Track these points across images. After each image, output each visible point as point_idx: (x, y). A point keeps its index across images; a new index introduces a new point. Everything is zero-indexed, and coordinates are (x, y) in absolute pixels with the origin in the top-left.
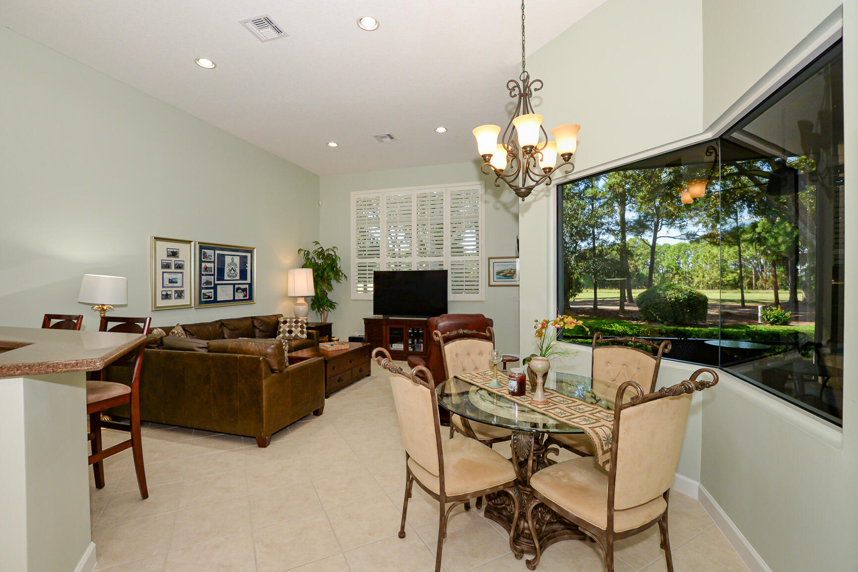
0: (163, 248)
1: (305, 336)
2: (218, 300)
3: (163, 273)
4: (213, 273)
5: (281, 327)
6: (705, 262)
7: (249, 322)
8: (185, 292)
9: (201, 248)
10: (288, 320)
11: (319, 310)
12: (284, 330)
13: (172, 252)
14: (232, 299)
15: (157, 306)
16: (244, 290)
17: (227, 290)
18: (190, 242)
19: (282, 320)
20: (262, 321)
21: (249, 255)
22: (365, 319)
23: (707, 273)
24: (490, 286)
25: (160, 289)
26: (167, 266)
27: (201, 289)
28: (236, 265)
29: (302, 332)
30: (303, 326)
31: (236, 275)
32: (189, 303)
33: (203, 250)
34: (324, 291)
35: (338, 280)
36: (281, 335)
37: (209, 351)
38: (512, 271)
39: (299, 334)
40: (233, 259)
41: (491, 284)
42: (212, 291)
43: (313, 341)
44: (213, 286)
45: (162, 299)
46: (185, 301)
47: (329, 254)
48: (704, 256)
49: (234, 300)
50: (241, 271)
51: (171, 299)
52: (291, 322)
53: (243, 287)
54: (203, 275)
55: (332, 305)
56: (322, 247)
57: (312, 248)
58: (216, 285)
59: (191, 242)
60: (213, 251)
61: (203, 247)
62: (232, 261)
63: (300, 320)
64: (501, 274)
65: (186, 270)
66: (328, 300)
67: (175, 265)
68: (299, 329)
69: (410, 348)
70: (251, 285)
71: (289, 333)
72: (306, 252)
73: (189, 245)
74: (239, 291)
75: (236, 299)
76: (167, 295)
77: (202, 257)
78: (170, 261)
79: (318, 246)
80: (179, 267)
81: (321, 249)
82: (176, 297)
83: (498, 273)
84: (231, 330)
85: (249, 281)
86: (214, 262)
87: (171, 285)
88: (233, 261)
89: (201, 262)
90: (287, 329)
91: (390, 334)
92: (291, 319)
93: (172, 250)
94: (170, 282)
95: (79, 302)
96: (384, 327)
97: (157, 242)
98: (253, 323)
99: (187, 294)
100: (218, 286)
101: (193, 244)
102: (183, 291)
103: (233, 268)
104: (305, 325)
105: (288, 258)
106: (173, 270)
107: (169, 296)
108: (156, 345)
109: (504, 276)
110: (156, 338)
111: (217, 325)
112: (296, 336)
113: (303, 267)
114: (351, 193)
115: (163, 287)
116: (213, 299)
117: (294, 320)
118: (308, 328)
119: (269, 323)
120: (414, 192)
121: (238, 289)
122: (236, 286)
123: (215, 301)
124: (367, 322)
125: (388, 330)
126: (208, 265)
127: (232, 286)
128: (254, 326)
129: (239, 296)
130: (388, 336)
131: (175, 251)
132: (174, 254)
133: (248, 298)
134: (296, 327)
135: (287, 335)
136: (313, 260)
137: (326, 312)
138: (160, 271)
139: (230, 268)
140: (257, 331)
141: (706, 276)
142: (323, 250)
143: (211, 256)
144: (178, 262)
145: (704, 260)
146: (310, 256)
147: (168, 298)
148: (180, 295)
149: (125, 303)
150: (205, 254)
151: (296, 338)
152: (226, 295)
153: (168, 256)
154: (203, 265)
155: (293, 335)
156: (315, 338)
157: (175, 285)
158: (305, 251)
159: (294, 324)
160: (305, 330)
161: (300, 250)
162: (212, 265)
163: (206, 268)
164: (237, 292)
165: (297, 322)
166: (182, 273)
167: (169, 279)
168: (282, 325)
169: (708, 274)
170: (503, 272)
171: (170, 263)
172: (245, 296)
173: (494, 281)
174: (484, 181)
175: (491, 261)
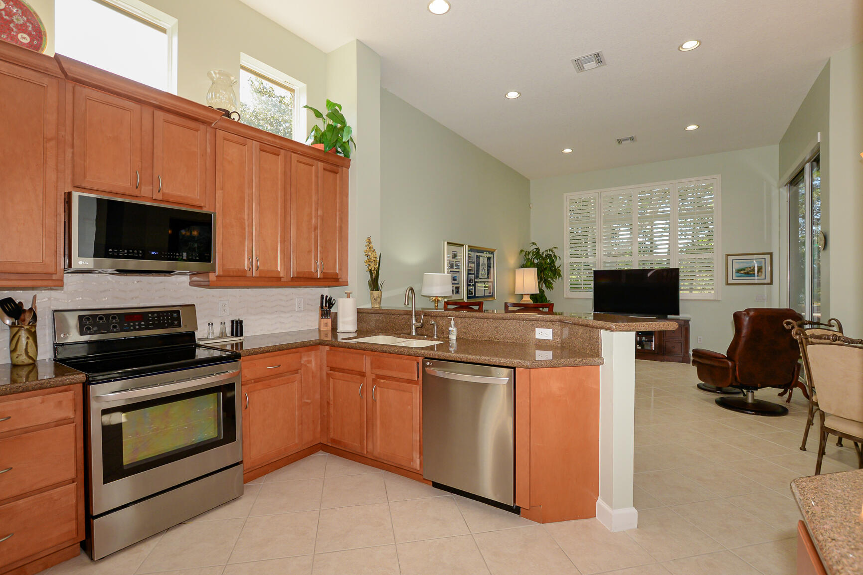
0: (450, 251)
3: (450, 272)
4: (474, 272)
8: (460, 288)
9: (469, 250)
14: (483, 295)
16: (489, 287)
21: (492, 256)
24: (728, 284)
26: (452, 266)
27: (468, 286)
28: (485, 265)
31: (485, 274)
32: (463, 298)
33: (470, 252)
34: (541, 289)
40: (484, 259)
41: (729, 282)
42: (473, 287)
47: (548, 254)
50: (488, 270)
53: (489, 284)
54: (470, 274)
56: (539, 248)
57: (531, 249)
58: (475, 283)
59: (463, 245)
60: (474, 253)
61: (471, 249)
62: (483, 262)
64: (742, 272)
65: (461, 269)
67: (456, 265)
70: (493, 283)
73: (462, 248)
74: (487, 288)
75: (485, 295)
77: (469, 259)
78: (453, 262)
79: (535, 247)
80: (458, 267)
81: (539, 250)
82: (456, 292)
83: (738, 271)
85: (492, 280)
86: (475, 263)
89: (468, 262)
93: (454, 253)
94: (453, 280)
95: (422, 295)
97: (448, 246)
101: (465, 247)
106: (455, 269)
109: (745, 273)
113: (522, 268)
114: (565, 195)
116: (474, 295)
120: (635, 190)
122: (485, 284)
129: (487, 292)
131: (456, 253)
132: (455, 256)
133: (491, 295)
136: (533, 260)
139: (482, 267)
143: (474, 257)
144: (457, 263)
150: (470, 255)
152: (480, 291)
153: (453, 258)
154: (470, 265)
158: (526, 252)
161: (522, 251)
162: (474, 265)
163: (471, 268)
164: (485, 289)
166: (459, 272)
167: (453, 277)
170: (744, 270)
171: (453, 264)
172: (490, 293)
173: (733, 279)
174: (720, 175)
175: (730, 258)
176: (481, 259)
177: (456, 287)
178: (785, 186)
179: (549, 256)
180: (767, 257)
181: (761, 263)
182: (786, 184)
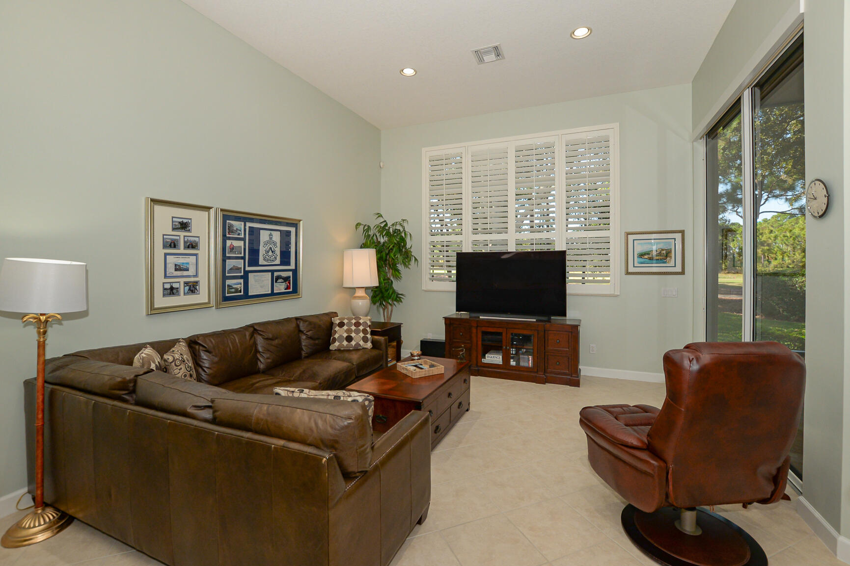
0: (165, 217)
1: (369, 345)
2: (250, 294)
3: (166, 255)
4: (242, 255)
5: (336, 332)
6: (785, 243)
7: (293, 325)
8: (201, 283)
9: (225, 218)
10: (346, 321)
11: (381, 304)
12: (341, 336)
13: (180, 223)
14: (270, 292)
15: (156, 306)
16: (286, 279)
17: (263, 279)
18: (208, 209)
19: (338, 322)
20: (310, 323)
21: (293, 230)
22: (446, 319)
23: (787, 255)
24: (628, 273)
25: (159, 281)
26: (173, 244)
27: (225, 278)
28: (275, 244)
29: (365, 340)
30: (367, 330)
31: (276, 258)
32: (207, 301)
33: (228, 221)
34: (389, 279)
35: (406, 265)
36: (337, 344)
37: (214, 421)
38: (664, 252)
39: (362, 343)
40: (271, 235)
41: (629, 271)
42: (242, 281)
43: (381, 352)
44: (242, 274)
45: (164, 295)
46: (202, 297)
47: (396, 229)
48: (784, 236)
49: (273, 294)
50: (282, 253)
51: (179, 295)
52: (349, 324)
53: (284, 274)
54: (230, 258)
55: (398, 298)
56: (385, 221)
57: (373, 222)
58: (246, 273)
59: (210, 208)
60: (243, 223)
61: (228, 216)
62: (269, 238)
63: (361, 321)
64: (646, 257)
65: (202, 251)
66: (394, 291)
67: (185, 242)
68: (362, 335)
69: (512, 360)
70: (295, 272)
71: (347, 341)
72: (366, 228)
73: (207, 213)
74: (280, 280)
75: (275, 292)
76: (172, 288)
77: (227, 233)
78: (178, 238)
79: (381, 220)
80: (192, 245)
81: (385, 223)
82: (186, 291)
83: (641, 255)
84: (267, 339)
85: (292, 267)
86: (244, 239)
87: (179, 273)
88: (271, 238)
89: (225, 238)
90: (345, 335)
91: (482, 341)
92: (350, 319)
93: (180, 220)
94: (176, 270)
96: (474, 330)
97: (155, 206)
98: (298, 326)
99: (203, 288)
100: (249, 274)
101: (212, 211)
102: (197, 283)
103: (271, 248)
104: (368, 329)
105: (343, 235)
106: (182, 250)
107: (175, 291)
108: (126, 392)
109: (650, 259)
110: (124, 378)
111: (248, 334)
112: (358, 344)
113: (361, 247)
114: (423, 149)
115: (166, 276)
116: (242, 293)
117: (354, 321)
118: (373, 333)
119: (320, 326)
120: (511, 144)
121: (278, 278)
122: (276, 274)
123: (246, 296)
124: (449, 322)
125: (480, 335)
126: (236, 243)
127: (270, 273)
128: (300, 331)
129: (280, 287)
130: (480, 343)
131: (185, 221)
132: (184, 226)
133: (291, 290)
134: (357, 332)
135: (345, 343)
136: (375, 237)
137: (390, 307)
138: (160, 251)
139: (267, 247)
140: (304, 337)
141: (786, 258)
142: (386, 225)
143: (240, 230)
144: (190, 238)
145: (785, 240)
146: (371, 233)
147: (173, 294)
148: (193, 288)
149: (82, 308)
150: (231, 226)
151: (357, 349)
152: (261, 287)
153: (174, 229)
154: (229, 243)
155: (353, 343)
156: (383, 347)
157: (185, 273)
158: (365, 226)
159: (353, 328)
160: (369, 336)
161: (358, 225)
162: (241, 243)
163: (232, 249)
164: (276, 282)
165: (357, 324)
166: (196, 255)
167: (176, 265)
168: (337, 328)
169: (789, 257)
170: (649, 254)
171: (177, 240)
172: (288, 288)
173: (634, 267)
174: (618, 124)
175: (631, 237)
176: (264, 236)
177: (186, 283)
178: (701, 139)
179: (397, 232)
180: (678, 236)
181: (670, 244)
182: (703, 137)
